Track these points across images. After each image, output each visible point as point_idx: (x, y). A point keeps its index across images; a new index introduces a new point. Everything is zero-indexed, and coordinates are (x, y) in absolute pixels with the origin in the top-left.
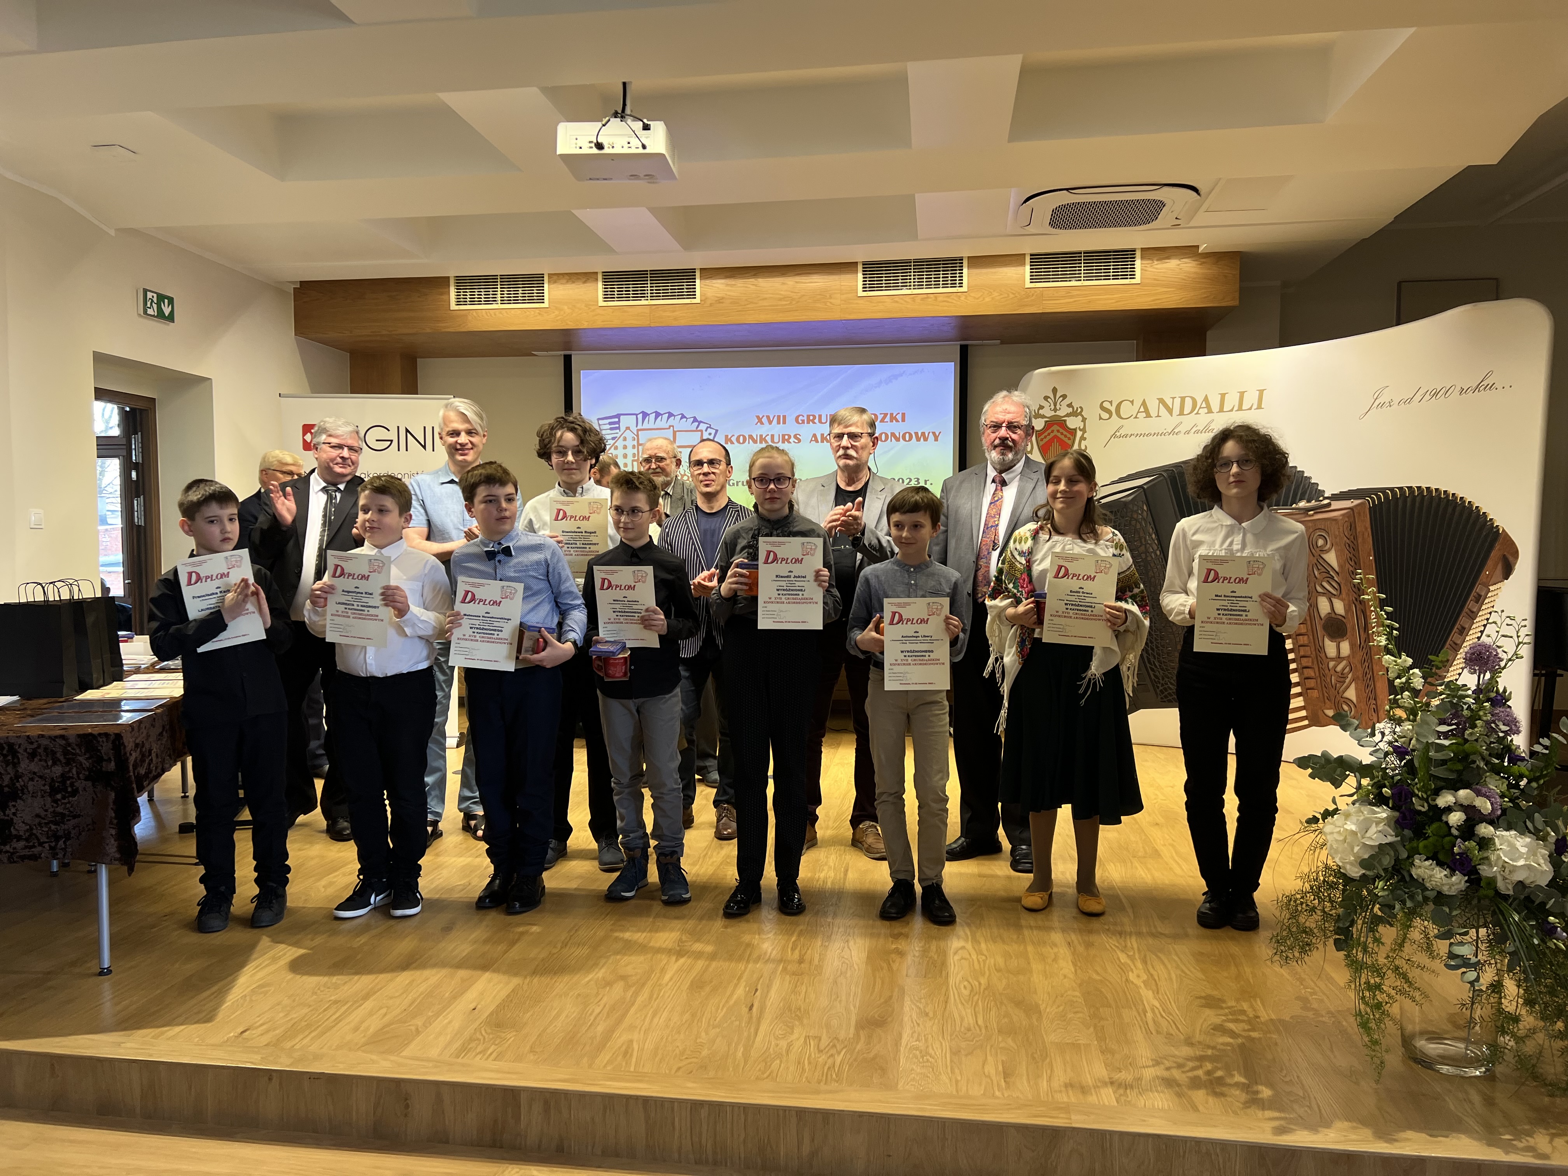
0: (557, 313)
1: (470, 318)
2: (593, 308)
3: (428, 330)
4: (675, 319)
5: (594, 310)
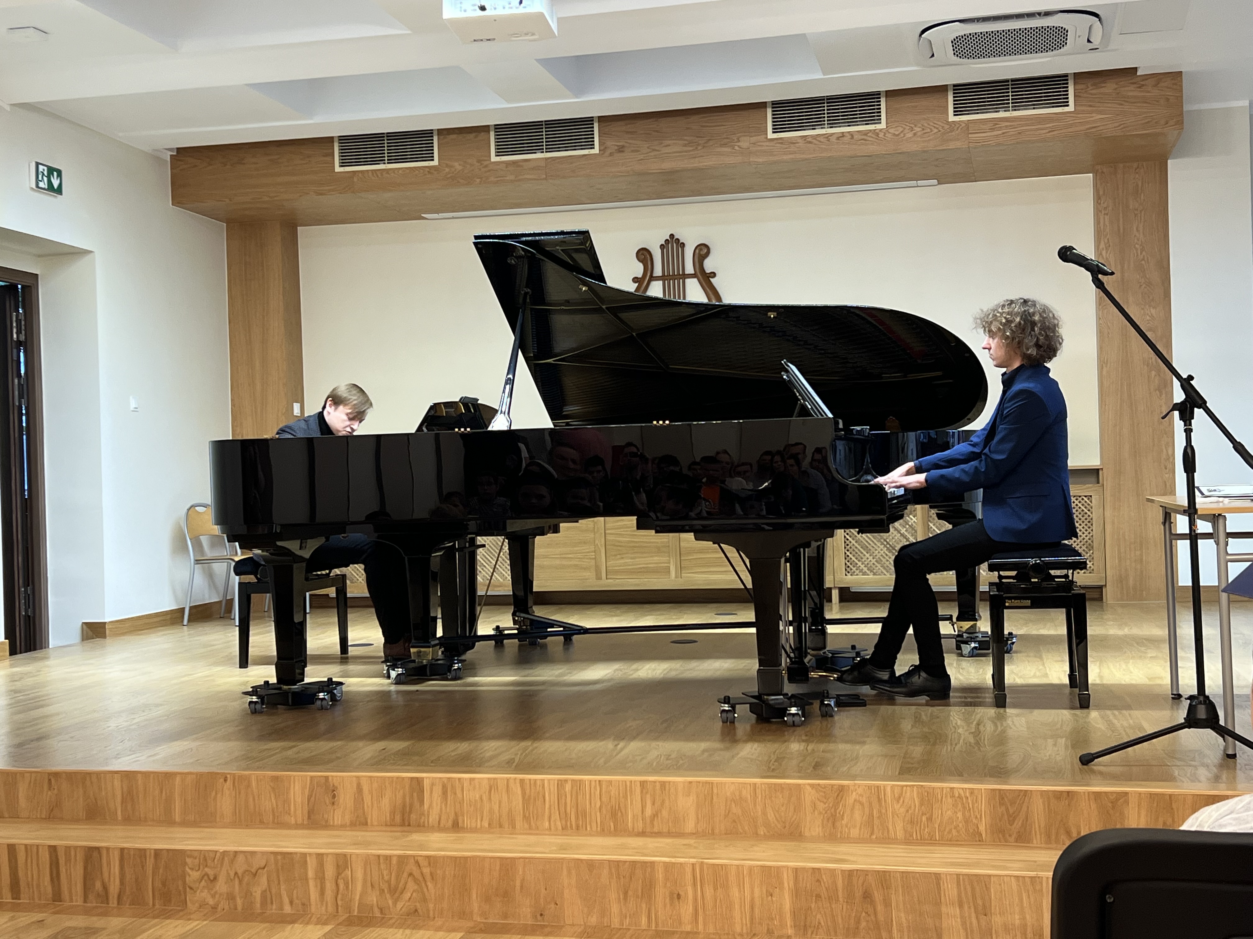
1: (355, 179)
2: (485, 163)
5: (486, 166)
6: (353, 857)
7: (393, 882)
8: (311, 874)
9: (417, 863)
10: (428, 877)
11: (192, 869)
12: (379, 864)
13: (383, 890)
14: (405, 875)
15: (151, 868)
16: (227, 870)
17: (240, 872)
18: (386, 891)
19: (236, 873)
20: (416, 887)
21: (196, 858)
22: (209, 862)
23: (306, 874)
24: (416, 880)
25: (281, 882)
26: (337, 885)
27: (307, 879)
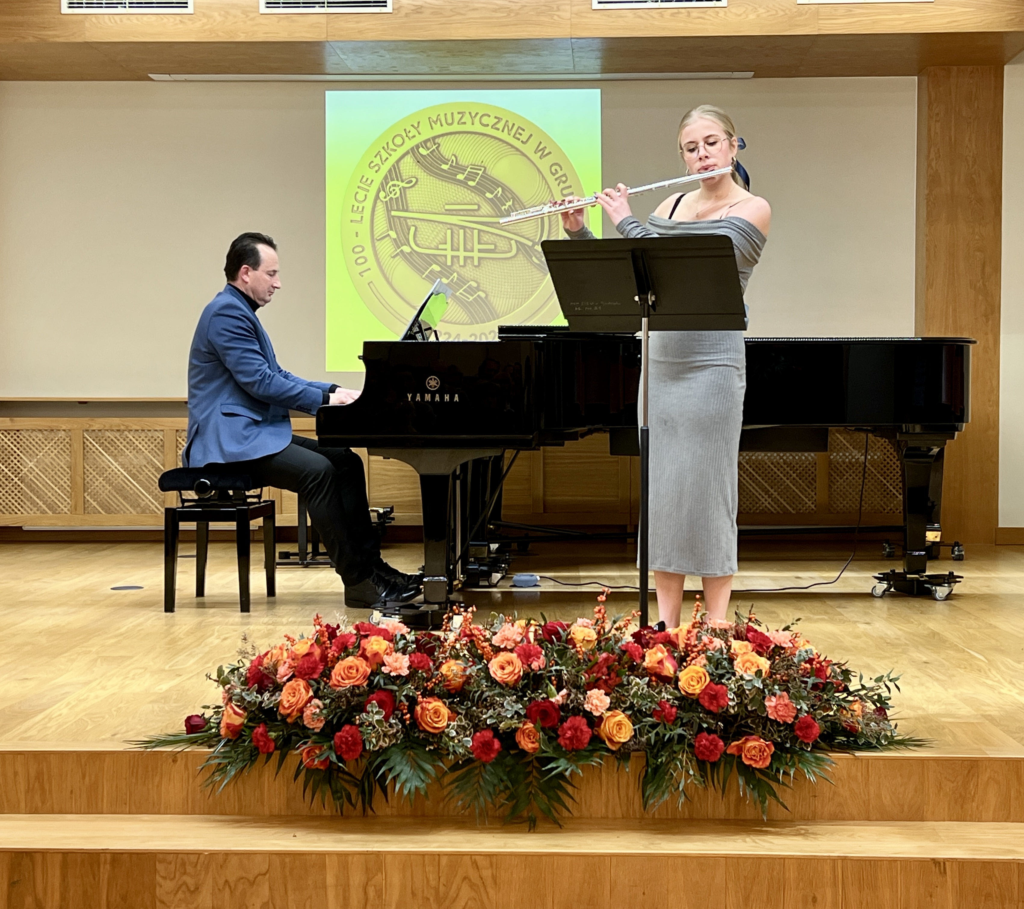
0: (205, 20)
1: (87, 25)
2: (252, 15)
3: (31, 39)
4: (360, 32)
5: (252, 19)
6: (389, 858)
7: (442, 889)
8: (330, 879)
9: (475, 864)
10: (489, 882)
11: (164, 878)
12: (424, 866)
13: (428, 899)
14: (458, 879)
15: (106, 876)
16: (214, 878)
17: (232, 880)
18: (432, 900)
19: (226, 881)
20: (473, 894)
21: (170, 863)
22: (189, 869)
23: (325, 879)
24: (472, 886)
25: (290, 892)
26: (365, 893)
27: (325, 887)
